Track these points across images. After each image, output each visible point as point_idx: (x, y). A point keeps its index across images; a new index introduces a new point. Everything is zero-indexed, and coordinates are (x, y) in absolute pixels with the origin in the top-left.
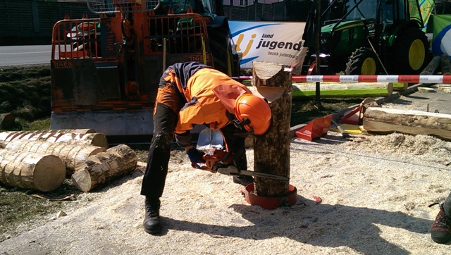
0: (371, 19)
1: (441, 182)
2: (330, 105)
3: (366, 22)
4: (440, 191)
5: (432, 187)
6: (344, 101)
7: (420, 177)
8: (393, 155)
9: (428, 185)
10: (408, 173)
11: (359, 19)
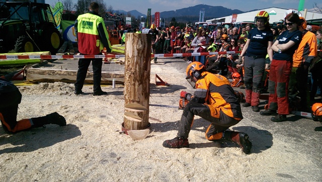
0: (27, 20)
1: (67, 104)
2: (6, 70)
3: (24, 21)
4: (66, 108)
5: (62, 107)
6: (15, 67)
7: (56, 103)
8: (43, 94)
9: (60, 106)
10: (50, 102)
11: (19, 19)
